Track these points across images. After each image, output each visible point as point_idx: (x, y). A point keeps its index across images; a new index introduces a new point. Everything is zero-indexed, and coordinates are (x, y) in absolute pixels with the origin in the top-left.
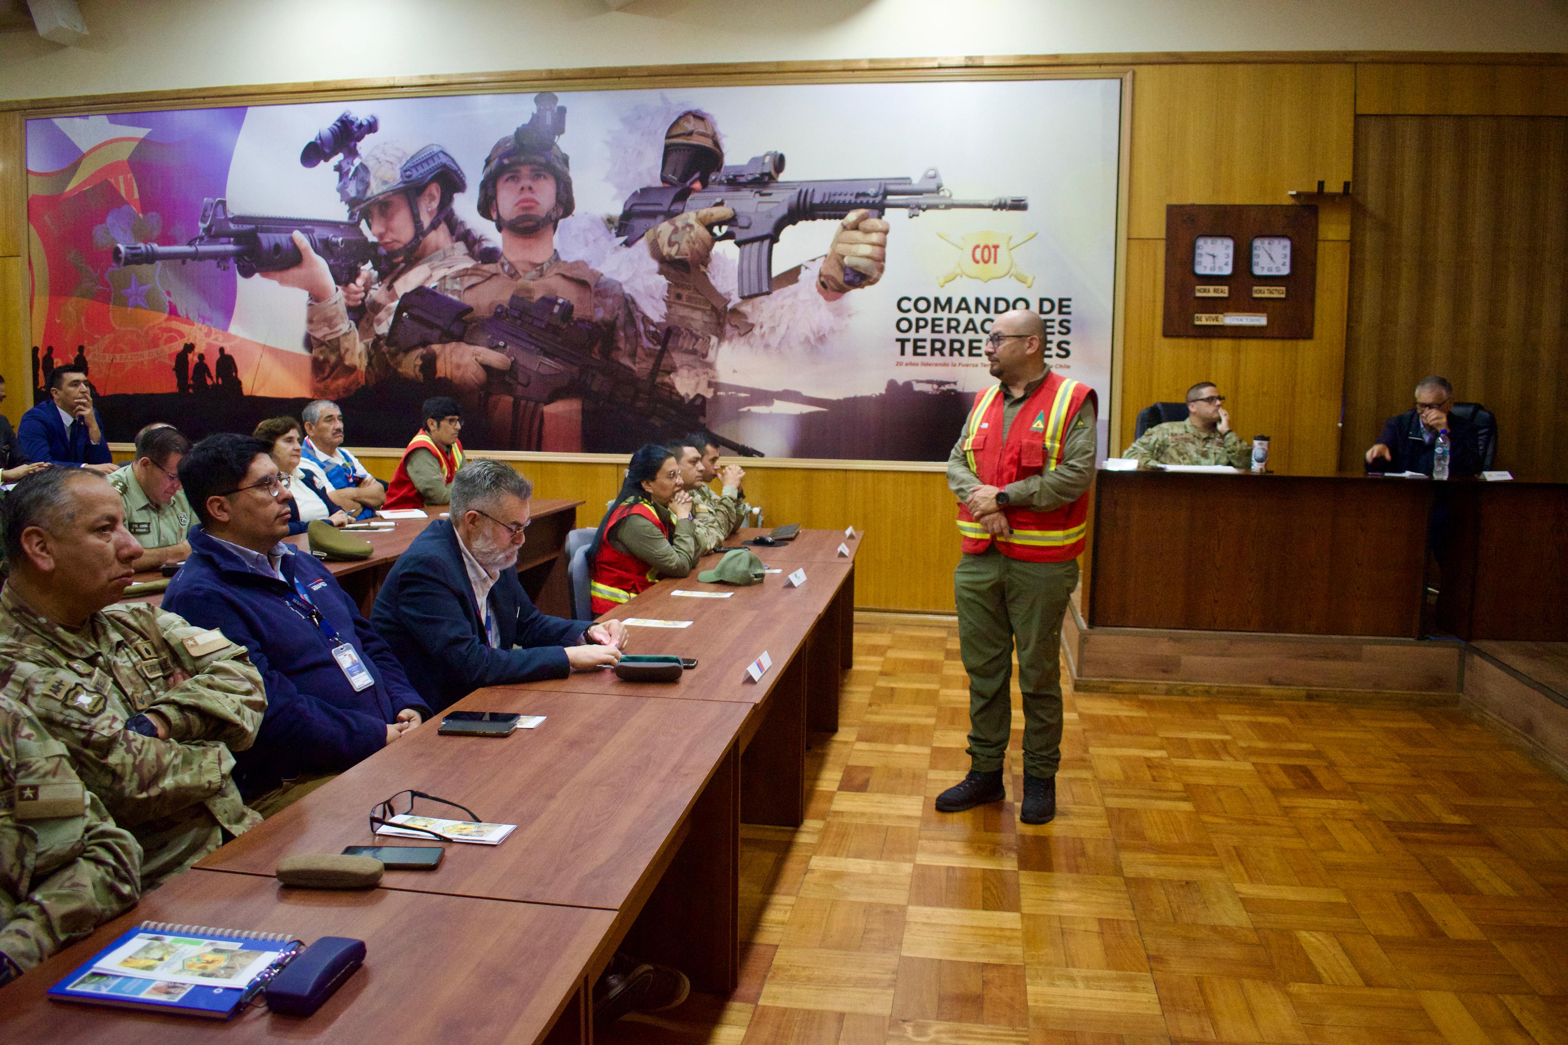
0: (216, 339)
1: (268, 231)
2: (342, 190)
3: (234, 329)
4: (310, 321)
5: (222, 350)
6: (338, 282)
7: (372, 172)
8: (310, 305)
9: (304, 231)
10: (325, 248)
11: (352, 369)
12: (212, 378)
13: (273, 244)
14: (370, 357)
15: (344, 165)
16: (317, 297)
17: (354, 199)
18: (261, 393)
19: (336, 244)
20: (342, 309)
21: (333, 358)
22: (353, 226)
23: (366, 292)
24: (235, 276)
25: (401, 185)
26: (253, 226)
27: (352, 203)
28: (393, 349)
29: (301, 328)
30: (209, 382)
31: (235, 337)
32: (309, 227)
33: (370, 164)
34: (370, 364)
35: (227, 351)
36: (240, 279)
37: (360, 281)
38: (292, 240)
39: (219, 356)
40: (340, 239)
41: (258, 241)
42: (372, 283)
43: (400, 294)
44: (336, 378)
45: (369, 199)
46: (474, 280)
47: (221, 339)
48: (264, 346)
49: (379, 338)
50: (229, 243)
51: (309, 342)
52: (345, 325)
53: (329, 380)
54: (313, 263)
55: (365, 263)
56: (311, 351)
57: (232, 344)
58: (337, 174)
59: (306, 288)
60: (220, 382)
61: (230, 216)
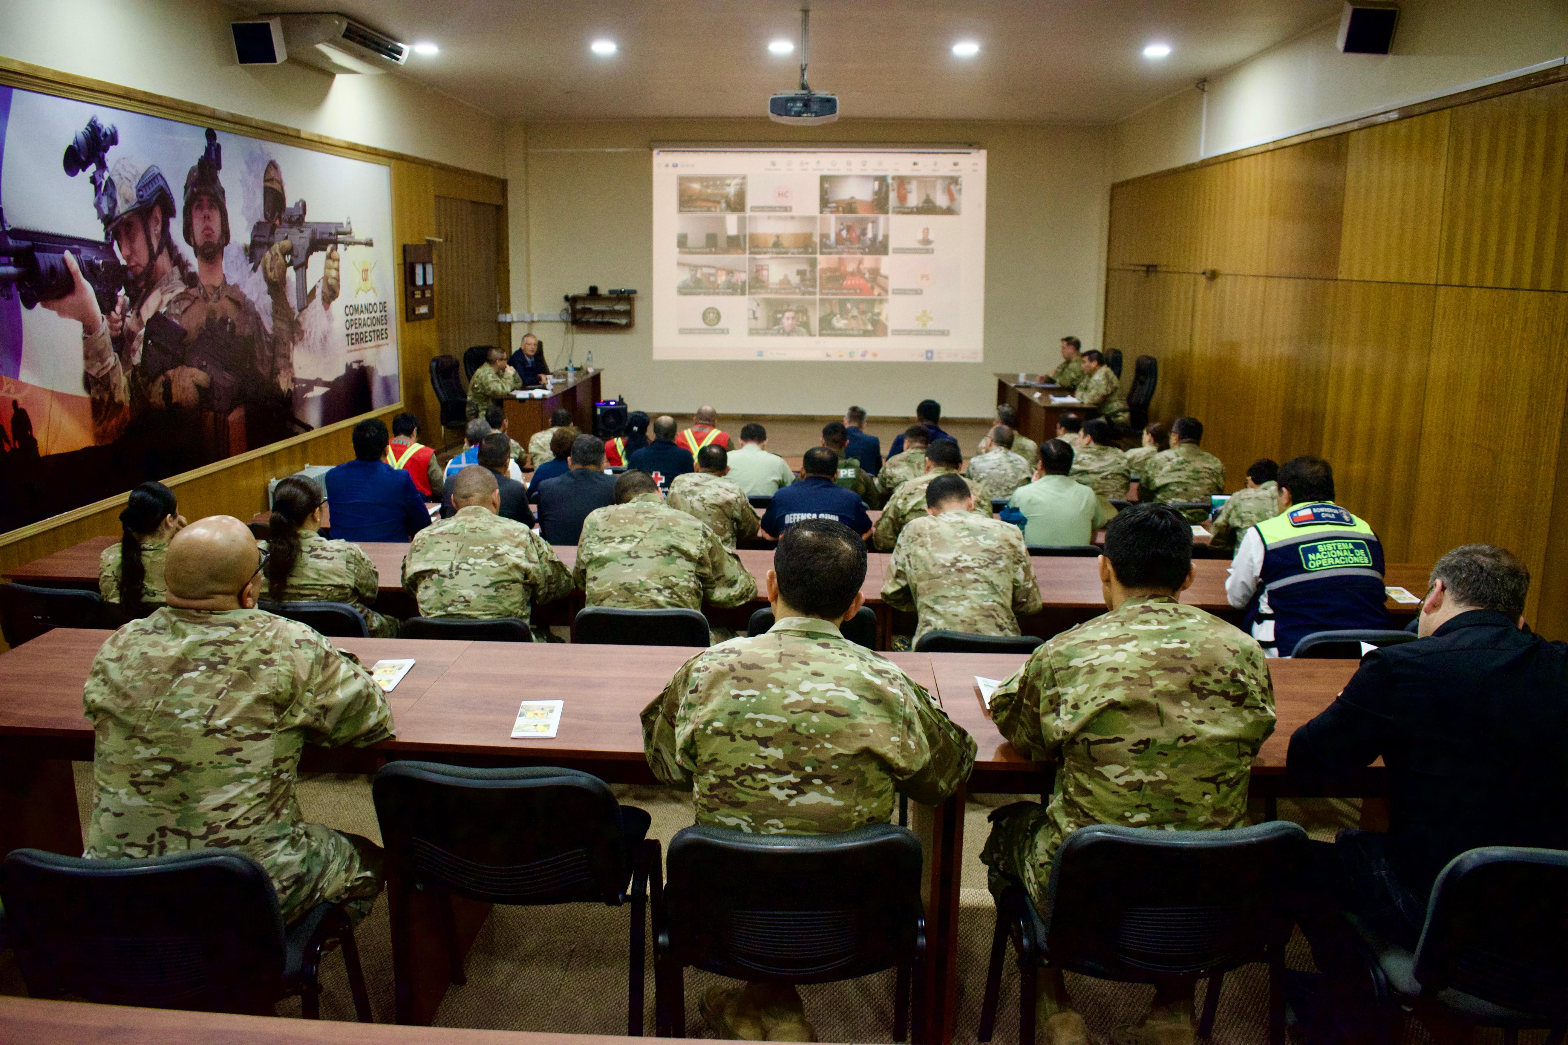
0: (8, 391)
1: (44, 250)
2: (97, 205)
3: (25, 376)
4: (86, 357)
5: (15, 403)
6: (103, 312)
7: (118, 188)
8: (84, 338)
9: (74, 252)
10: (90, 271)
11: (121, 405)
12: (8, 442)
13: (48, 265)
14: (131, 391)
15: (97, 176)
16: (89, 329)
17: (107, 216)
18: (53, 452)
19: (98, 266)
20: (108, 339)
21: (106, 397)
22: (107, 247)
23: (123, 320)
24: (19, 307)
25: (138, 205)
26: (29, 243)
27: (107, 220)
28: (145, 379)
29: (78, 366)
30: (7, 448)
31: (25, 385)
32: (76, 247)
33: (115, 179)
34: (132, 398)
35: (21, 405)
36: (24, 310)
37: (118, 309)
38: (64, 261)
39: (12, 411)
40: (101, 262)
41: (35, 261)
42: (127, 311)
43: (145, 320)
44: (110, 420)
45: (117, 218)
46: (186, 303)
47: (12, 390)
48: (52, 392)
49: (135, 368)
50: (9, 264)
51: (89, 382)
52: (112, 359)
53: (105, 423)
54: (83, 289)
55: (120, 289)
56: (89, 392)
57: (24, 394)
58: (93, 186)
59: (79, 319)
60: (17, 446)
61: (8, 229)
